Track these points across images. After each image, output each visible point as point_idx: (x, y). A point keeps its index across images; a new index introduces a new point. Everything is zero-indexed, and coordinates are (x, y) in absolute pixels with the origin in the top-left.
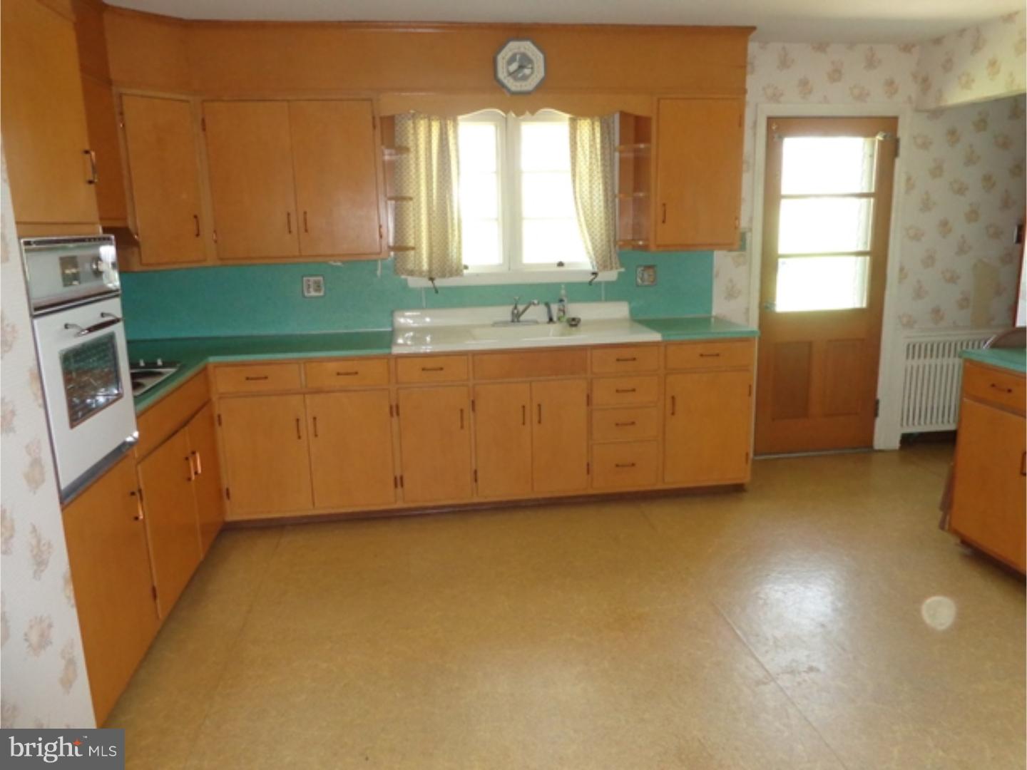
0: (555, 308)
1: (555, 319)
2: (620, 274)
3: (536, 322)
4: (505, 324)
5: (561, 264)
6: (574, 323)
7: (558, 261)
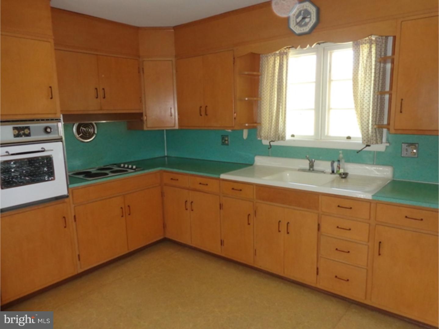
0: (336, 164)
1: (335, 172)
2: (387, 147)
3: (323, 172)
4: (304, 170)
5: (349, 138)
6: (345, 176)
7: (347, 136)
